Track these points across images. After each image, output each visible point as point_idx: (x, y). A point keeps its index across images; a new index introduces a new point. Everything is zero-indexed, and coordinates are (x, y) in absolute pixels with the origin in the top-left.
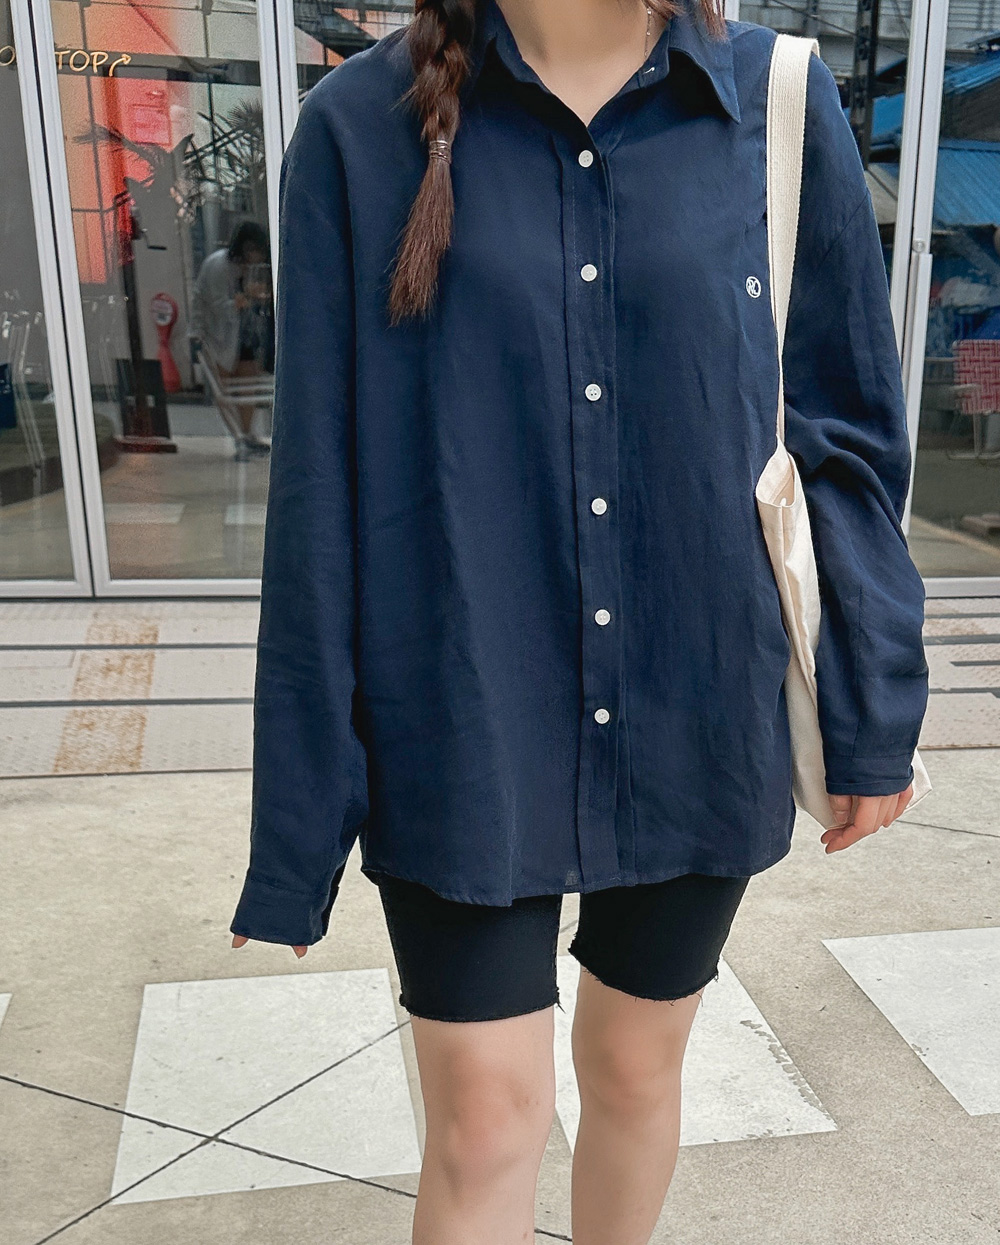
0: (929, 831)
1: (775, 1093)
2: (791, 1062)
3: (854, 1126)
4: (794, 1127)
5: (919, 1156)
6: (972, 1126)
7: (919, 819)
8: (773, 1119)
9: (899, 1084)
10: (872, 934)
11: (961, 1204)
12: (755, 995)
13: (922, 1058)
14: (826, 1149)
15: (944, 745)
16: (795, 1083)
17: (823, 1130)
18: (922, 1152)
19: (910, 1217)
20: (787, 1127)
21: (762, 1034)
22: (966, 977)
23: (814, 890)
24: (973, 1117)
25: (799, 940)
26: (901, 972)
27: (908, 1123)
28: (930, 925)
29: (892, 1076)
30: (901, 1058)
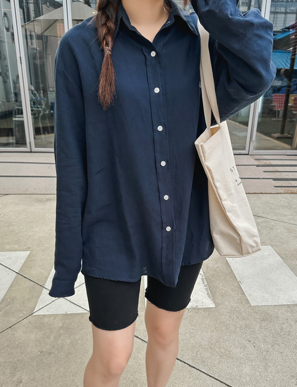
1: (201, 293)
2: (206, 283)
3: (220, 306)
4: (204, 305)
5: (236, 318)
6: (251, 309)
8: (199, 302)
9: (233, 293)
11: (245, 336)
13: (241, 286)
14: (211, 313)
16: (206, 291)
17: (211, 307)
19: (230, 339)
20: (202, 305)
22: (256, 260)
24: (252, 306)
29: (232, 290)
30: (235, 284)
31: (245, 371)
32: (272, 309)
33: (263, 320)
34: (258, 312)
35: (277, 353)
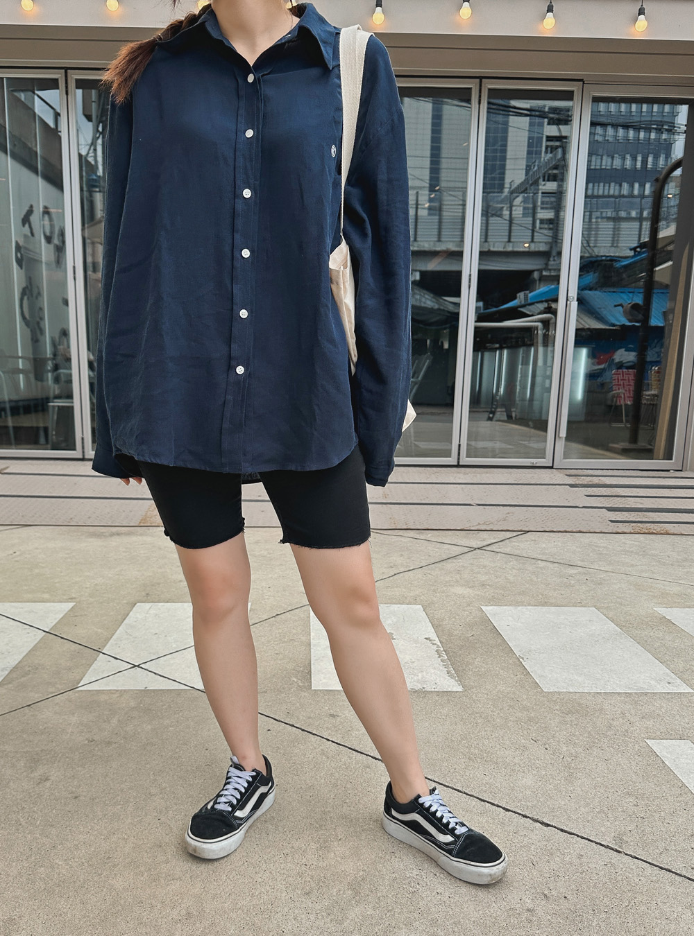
0: (556, 565)
1: (432, 671)
2: (446, 658)
3: (474, 689)
4: (438, 687)
5: (508, 708)
6: (544, 696)
7: (552, 560)
8: (428, 682)
9: (506, 673)
10: (510, 605)
11: (525, 733)
12: (436, 627)
13: (523, 663)
14: (453, 699)
15: (574, 530)
16: (446, 668)
17: (455, 690)
18: (510, 706)
19: (493, 736)
20: (434, 687)
21: (433, 644)
22: (559, 628)
23: (483, 585)
24: (546, 692)
25: (468, 605)
26: (522, 623)
27: (505, 691)
28: (545, 604)
29: (502, 669)
30: (511, 661)
31: (523, 782)
32: (589, 698)
33: (570, 712)
34: (558, 700)
35: (596, 760)
